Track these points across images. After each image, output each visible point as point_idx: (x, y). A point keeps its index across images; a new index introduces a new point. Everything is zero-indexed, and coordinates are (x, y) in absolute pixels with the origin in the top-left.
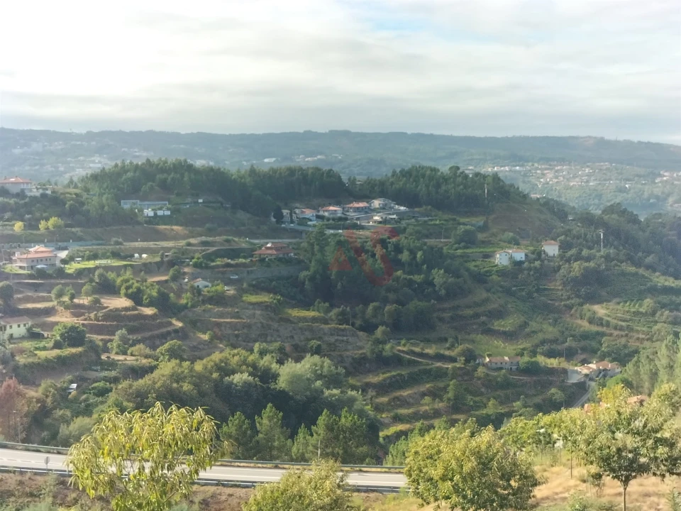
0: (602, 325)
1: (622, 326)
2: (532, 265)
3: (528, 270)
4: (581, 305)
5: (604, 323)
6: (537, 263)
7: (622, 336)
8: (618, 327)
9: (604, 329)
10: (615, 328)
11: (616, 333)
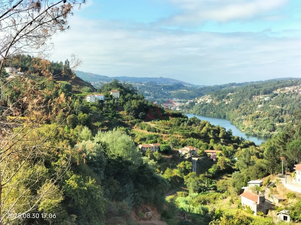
0: (156, 132)
1: (167, 132)
2: (109, 102)
3: (107, 104)
4: (140, 122)
5: (157, 130)
6: (111, 101)
7: (168, 137)
8: (165, 132)
9: (157, 134)
10: (164, 133)
11: (165, 135)
